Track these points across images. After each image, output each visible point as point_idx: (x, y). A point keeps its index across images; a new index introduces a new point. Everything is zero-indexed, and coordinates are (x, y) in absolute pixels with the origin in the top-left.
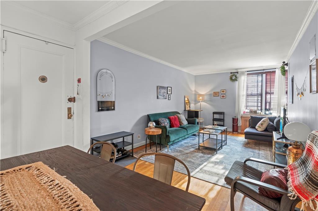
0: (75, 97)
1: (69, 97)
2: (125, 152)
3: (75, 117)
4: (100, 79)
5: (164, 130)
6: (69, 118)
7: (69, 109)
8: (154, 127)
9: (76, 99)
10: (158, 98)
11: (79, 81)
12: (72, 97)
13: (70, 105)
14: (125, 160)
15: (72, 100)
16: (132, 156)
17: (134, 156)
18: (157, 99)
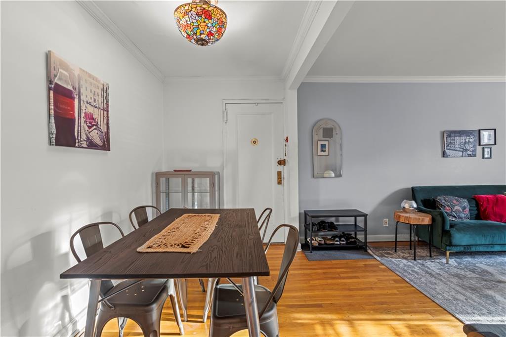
0: (285, 160)
1: (279, 159)
2: (351, 240)
3: (285, 182)
4: (317, 134)
5: (439, 219)
6: (280, 183)
7: (279, 173)
8: (413, 210)
9: (286, 161)
10: (444, 154)
11: (287, 140)
12: (282, 159)
13: (280, 168)
14: (350, 252)
15: (282, 163)
16: (366, 251)
17: (369, 251)
18: (444, 157)
